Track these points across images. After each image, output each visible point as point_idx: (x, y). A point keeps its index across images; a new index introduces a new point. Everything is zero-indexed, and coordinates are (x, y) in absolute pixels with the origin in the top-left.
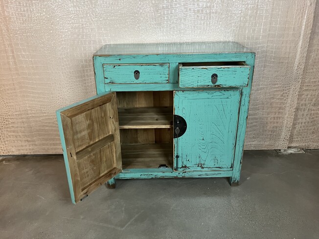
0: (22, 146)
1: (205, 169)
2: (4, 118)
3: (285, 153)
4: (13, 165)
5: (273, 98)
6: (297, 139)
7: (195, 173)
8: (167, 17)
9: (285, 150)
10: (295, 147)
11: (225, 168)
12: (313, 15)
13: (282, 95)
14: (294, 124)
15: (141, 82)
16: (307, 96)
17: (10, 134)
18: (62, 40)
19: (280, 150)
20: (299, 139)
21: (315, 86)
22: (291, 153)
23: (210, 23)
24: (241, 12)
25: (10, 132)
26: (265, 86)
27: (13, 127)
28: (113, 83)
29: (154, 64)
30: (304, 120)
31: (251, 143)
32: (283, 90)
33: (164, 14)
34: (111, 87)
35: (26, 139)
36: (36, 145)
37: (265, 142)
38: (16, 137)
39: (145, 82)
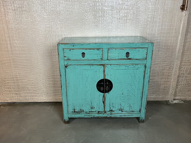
0: (13, 97)
1: (123, 112)
2: (3, 80)
3: (172, 103)
4: (7, 108)
5: (164, 70)
6: (179, 95)
7: (118, 114)
8: (101, 22)
9: (172, 101)
10: (178, 99)
11: (136, 111)
12: (187, 21)
13: (169, 68)
14: (177, 85)
15: (86, 59)
16: (184, 68)
17: (6, 89)
18: (39, 35)
19: (169, 101)
20: (180, 94)
21: (189, 63)
22: (176, 103)
23: (126, 25)
24: (145, 19)
25: (6, 88)
26: (159, 63)
27: (8, 85)
28: (69, 60)
29: (93, 49)
30: (183, 83)
31: (151, 96)
32: (170, 65)
33: (99, 20)
34: (68, 62)
35: (16, 92)
36: (21, 96)
37: (159, 96)
38: (10, 91)
39: (88, 59)
